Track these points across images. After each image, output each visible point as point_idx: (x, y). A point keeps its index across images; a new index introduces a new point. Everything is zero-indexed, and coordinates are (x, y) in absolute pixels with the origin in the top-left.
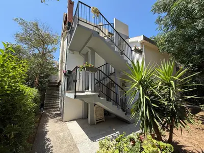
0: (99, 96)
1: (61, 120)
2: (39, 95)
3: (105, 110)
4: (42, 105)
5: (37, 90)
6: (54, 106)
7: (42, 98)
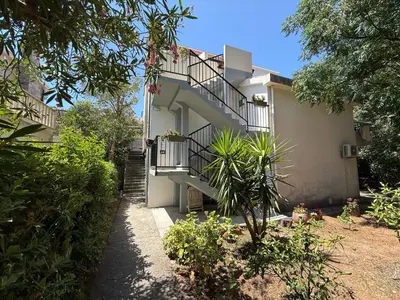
0: (189, 174)
1: (146, 206)
2: (116, 171)
3: (204, 195)
4: (121, 187)
5: (113, 165)
6: (137, 189)
7: (121, 176)
